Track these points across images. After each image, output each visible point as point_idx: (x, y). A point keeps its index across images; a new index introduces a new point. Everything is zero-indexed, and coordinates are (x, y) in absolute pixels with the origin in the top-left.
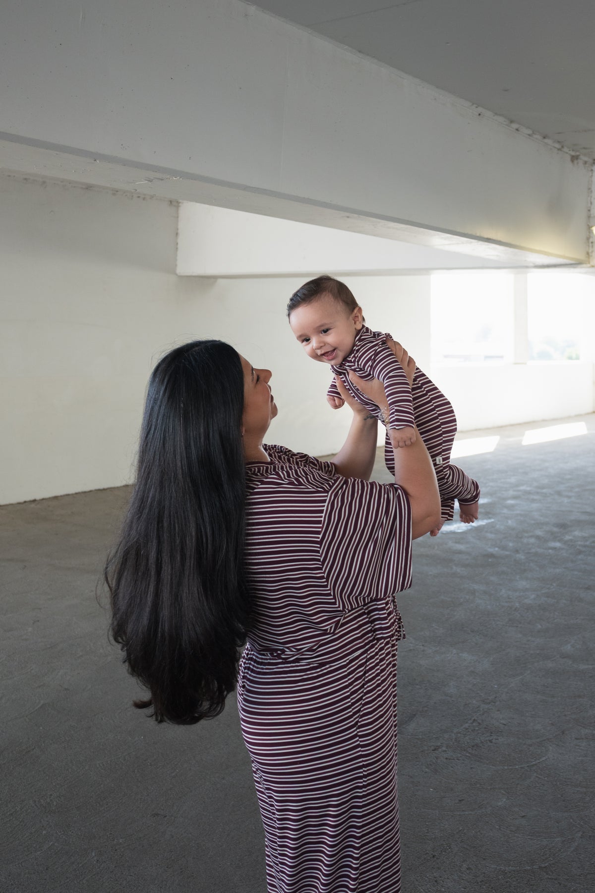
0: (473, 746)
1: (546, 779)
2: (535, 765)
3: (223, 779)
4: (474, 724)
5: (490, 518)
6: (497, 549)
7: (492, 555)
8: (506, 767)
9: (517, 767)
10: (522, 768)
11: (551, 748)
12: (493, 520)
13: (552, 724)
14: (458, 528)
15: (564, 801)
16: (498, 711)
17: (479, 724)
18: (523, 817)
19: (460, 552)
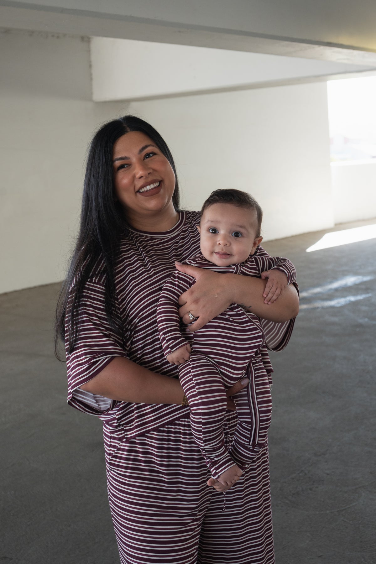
0: (294, 494)
1: (351, 522)
2: (345, 509)
3: (70, 526)
4: (301, 474)
5: (368, 293)
6: (366, 320)
7: (361, 326)
8: (317, 513)
9: (328, 512)
10: (332, 513)
11: (363, 494)
12: (370, 295)
13: (371, 473)
14: (338, 303)
15: (361, 542)
16: (326, 462)
17: (306, 474)
18: (320, 557)
19: (334, 324)
